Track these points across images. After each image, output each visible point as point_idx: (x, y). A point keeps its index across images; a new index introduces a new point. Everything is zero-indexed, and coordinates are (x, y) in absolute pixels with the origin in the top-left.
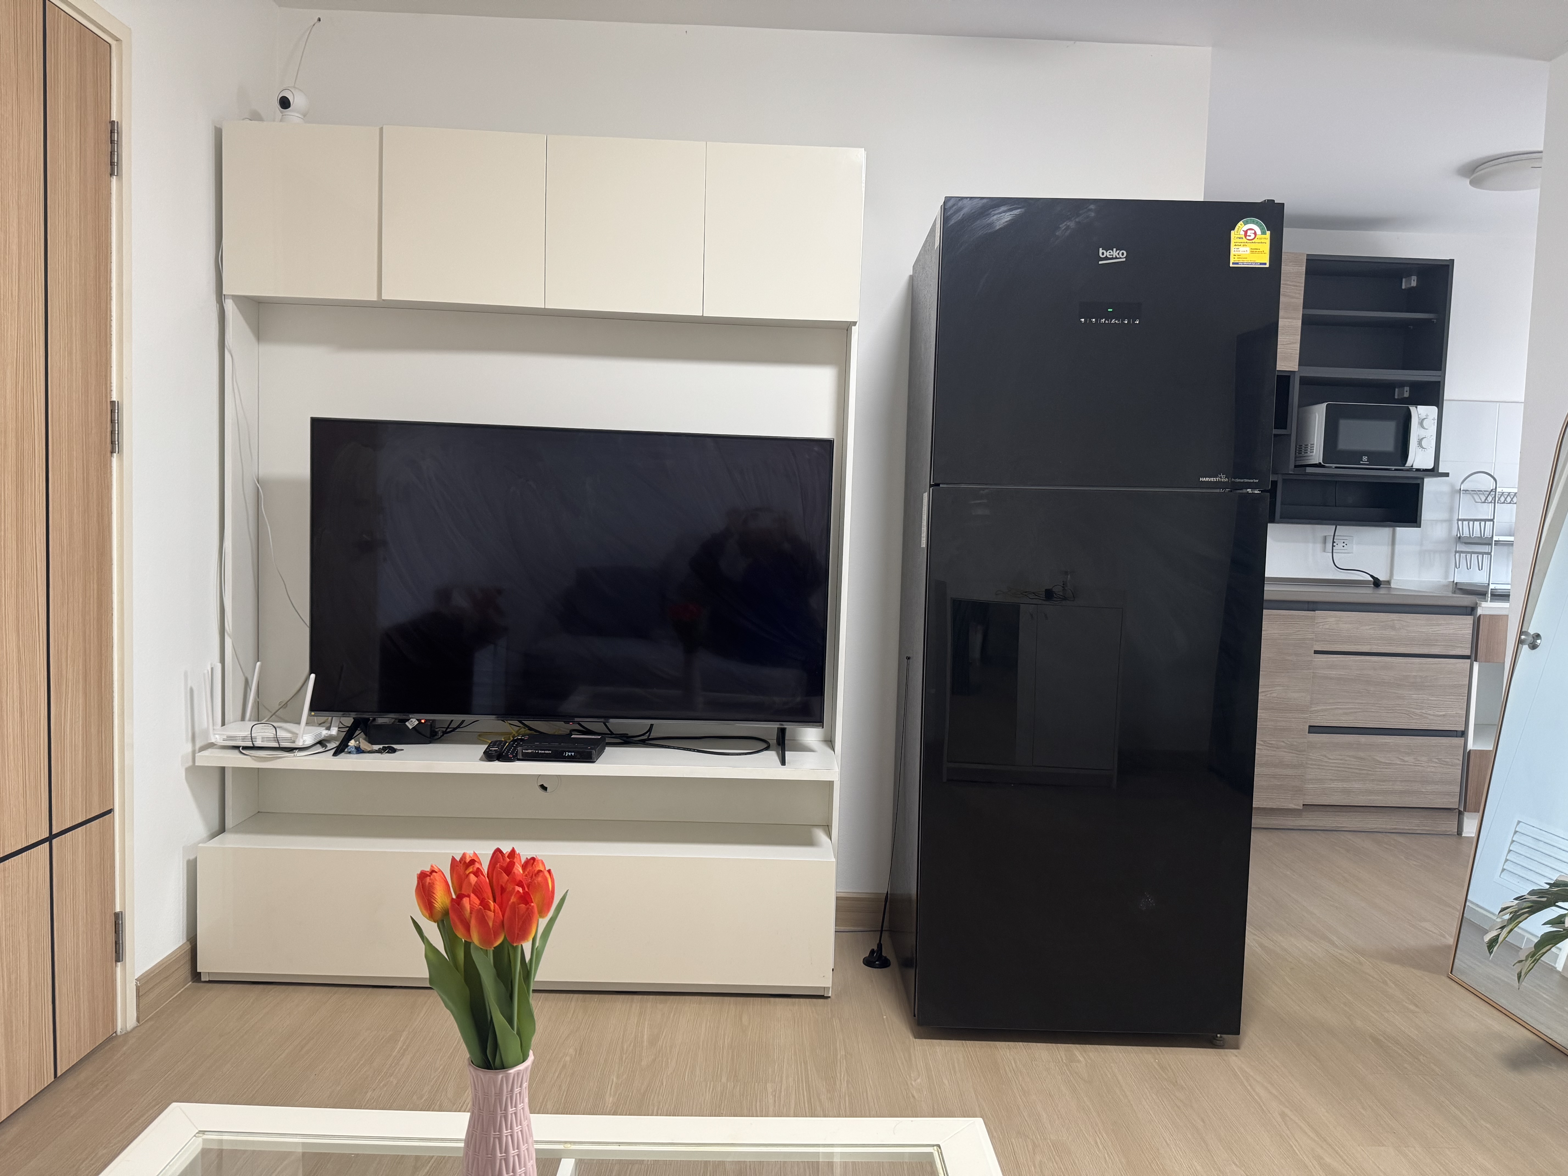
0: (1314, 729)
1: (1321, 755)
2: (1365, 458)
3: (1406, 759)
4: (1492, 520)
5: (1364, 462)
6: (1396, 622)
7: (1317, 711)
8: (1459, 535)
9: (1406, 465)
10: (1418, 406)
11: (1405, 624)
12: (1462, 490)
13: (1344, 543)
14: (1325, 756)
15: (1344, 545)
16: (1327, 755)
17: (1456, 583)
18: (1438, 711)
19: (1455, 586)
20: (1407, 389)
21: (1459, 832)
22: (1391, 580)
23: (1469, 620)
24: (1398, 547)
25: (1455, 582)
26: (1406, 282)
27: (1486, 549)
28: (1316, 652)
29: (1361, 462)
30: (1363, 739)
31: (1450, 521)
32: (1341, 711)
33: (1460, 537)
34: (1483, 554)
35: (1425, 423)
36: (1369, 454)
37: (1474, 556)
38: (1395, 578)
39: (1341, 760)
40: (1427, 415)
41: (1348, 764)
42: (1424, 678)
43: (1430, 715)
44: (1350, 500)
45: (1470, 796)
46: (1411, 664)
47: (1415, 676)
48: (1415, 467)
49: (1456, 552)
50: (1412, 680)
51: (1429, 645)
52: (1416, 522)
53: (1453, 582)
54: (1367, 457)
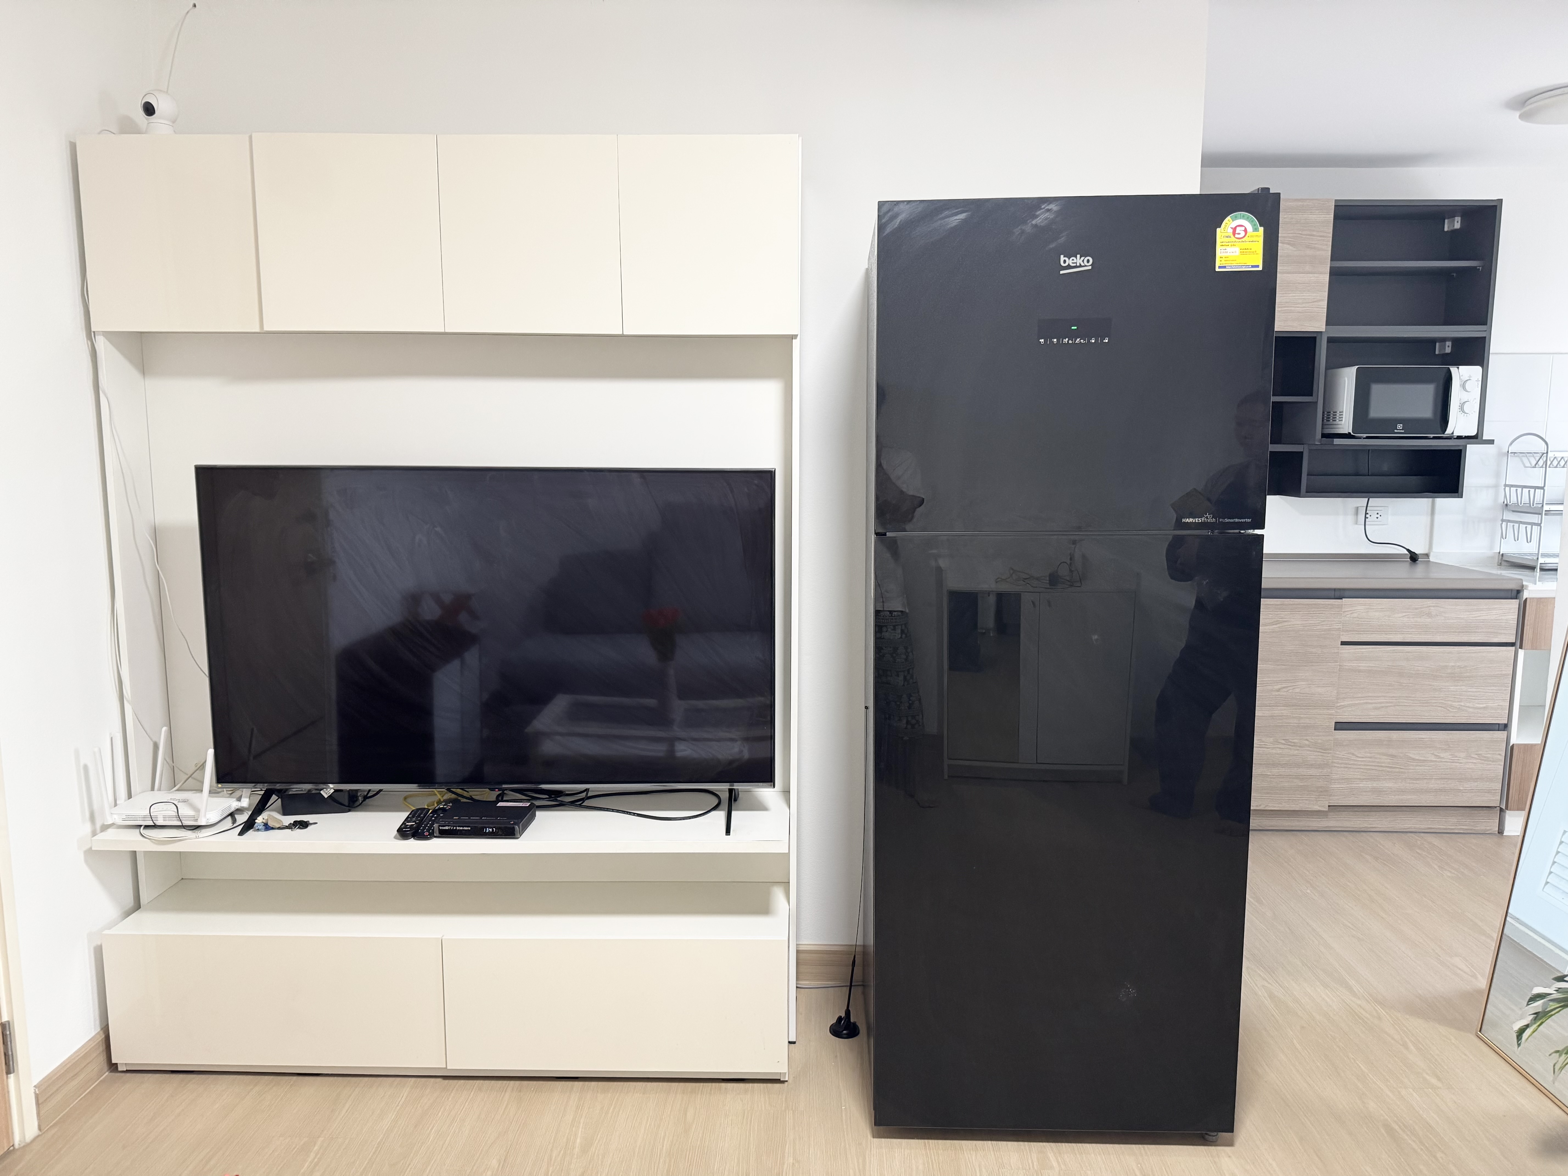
0: (1340, 726)
1: (1348, 753)
2: (1400, 426)
3: (1442, 755)
4: (1542, 488)
6: (1432, 608)
7: (1344, 706)
8: (1505, 503)
9: (1446, 433)
10: (1460, 367)
11: (1442, 610)
12: (1509, 452)
13: (1378, 514)
14: (1353, 754)
15: (1378, 516)
16: (1356, 753)
17: (1503, 554)
18: (1478, 704)
19: (1500, 557)
20: (1448, 346)
21: (1501, 831)
22: (1429, 553)
23: (1514, 604)
24: (1437, 517)
25: (1501, 553)
26: (1448, 222)
27: (1535, 519)
28: (1343, 643)
29: (1396, 431)
30: (1395, 735)
31: (1496, 486)
32: (1370, 706)
33: (1507, 505)
34: (1533, 524)
35: (1467, 386)
36: (1404, 421)
37: (1523, 527)
38: (1434, 550)
39: (1371, 758)
40: (1470, 377)
41: (1378, 762)
42: (1463, 668)
43: (1469, 707)
44: (1385, 468)
45: (1513, 793)
46: (1448, 653)
47: (1452, 666)
48: (1456, 434)
49: (1503, 520)
50: (1449, 671)
51: (1469, 632)
52: (1458, 492)
53: (1499, 553)
54: (1402, 425)
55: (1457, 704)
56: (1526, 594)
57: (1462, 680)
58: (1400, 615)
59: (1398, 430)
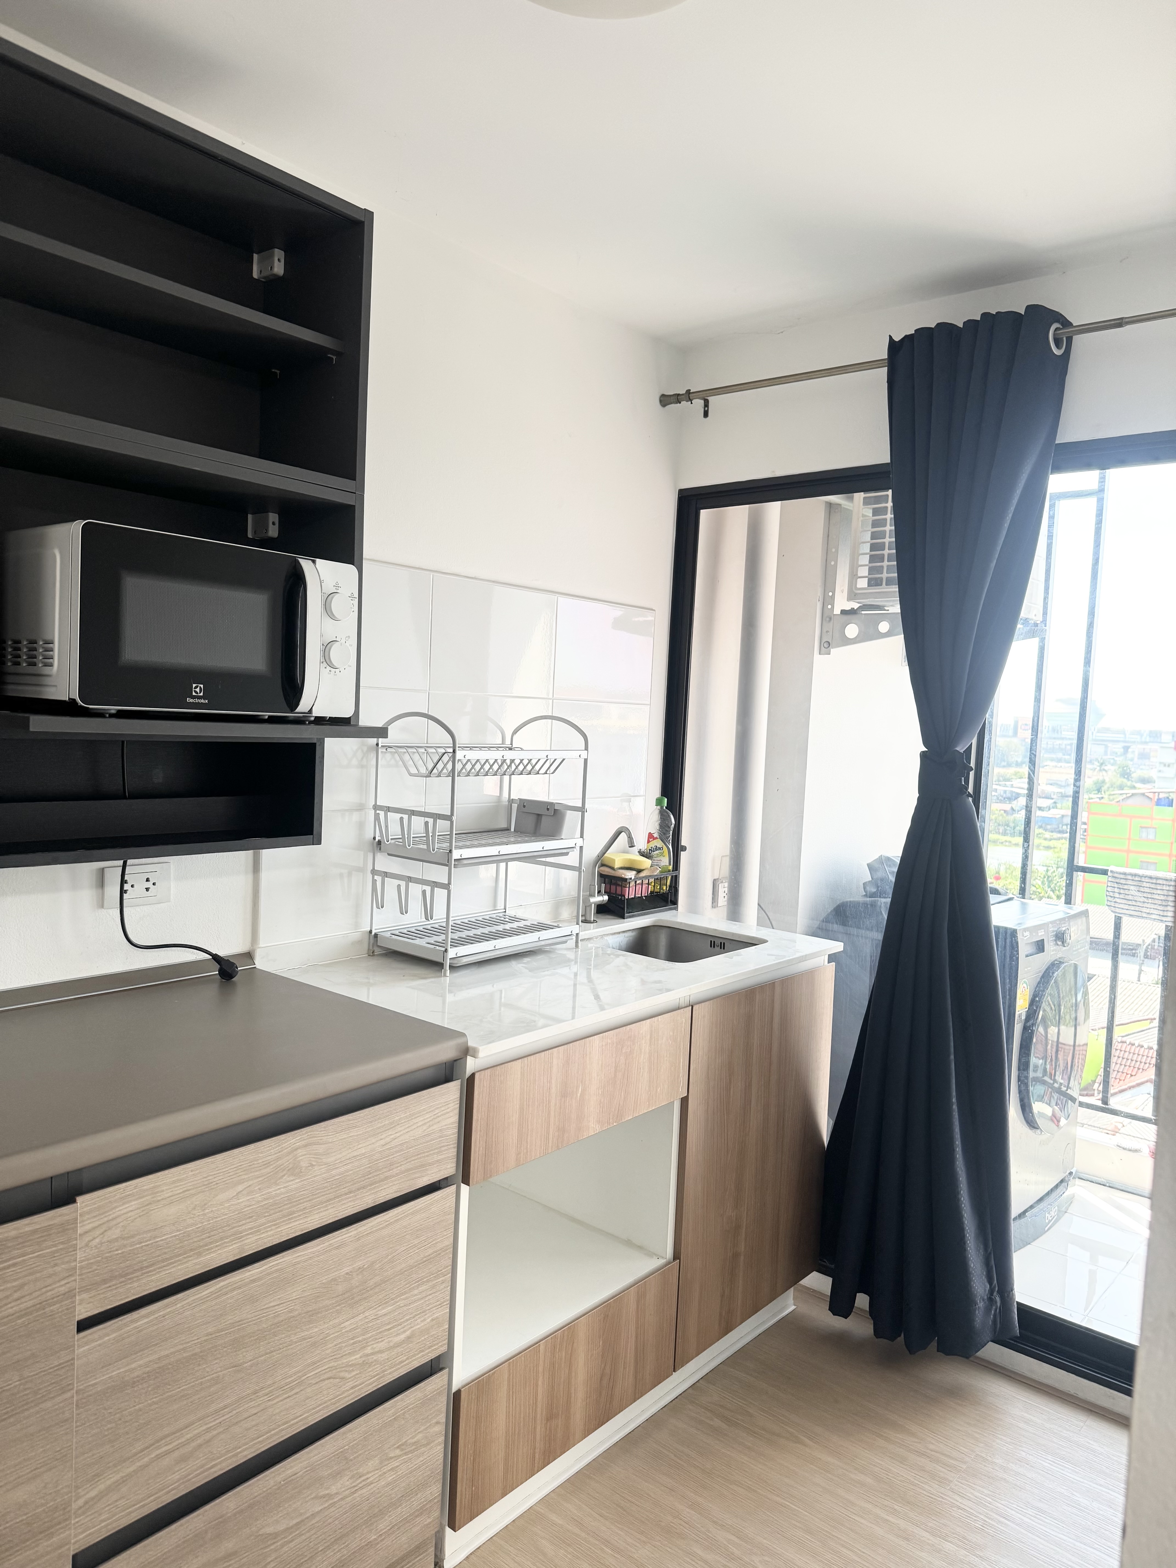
2: (198, 689)
4: (449, 818)
5: (197, 701)
7: (94, 1500)
8: (377, 840)
9: (297, 710)
10: (318, 560)
12: (380, 746)
13: (148, 880)
15: (149, 885)
17: (376, 935)
19: (372, 941)
20: (273, 517)
22: (254, 951)
23: (455, 1094)
24: (264, 875)
25: (373, 933)
26: (260, 262)
28: (84, 1325)
29: (189, 700)
33: (379, 842)
34: (435, 885)
35: (333, 604)
36: (208, 677)
37: (416, 890)
38: (261, 945)
40: (337, 586)
42: (368, 1267)
43: (381, 1352)
44: (159, 777)
45: (461, 1491)
46: (337, 1248)
47: (347, 1274)
48: (316, 713)
49: (374, 872)
50: (340, 1288)
51: (375, 1183)
52: (312, 834)
53: (371, 932)
54: (202, 686)
55: (358, 1356)
56: (471, 1065)
57: (365, 1298)
58: (231, 1193)
59: (194, 697)
